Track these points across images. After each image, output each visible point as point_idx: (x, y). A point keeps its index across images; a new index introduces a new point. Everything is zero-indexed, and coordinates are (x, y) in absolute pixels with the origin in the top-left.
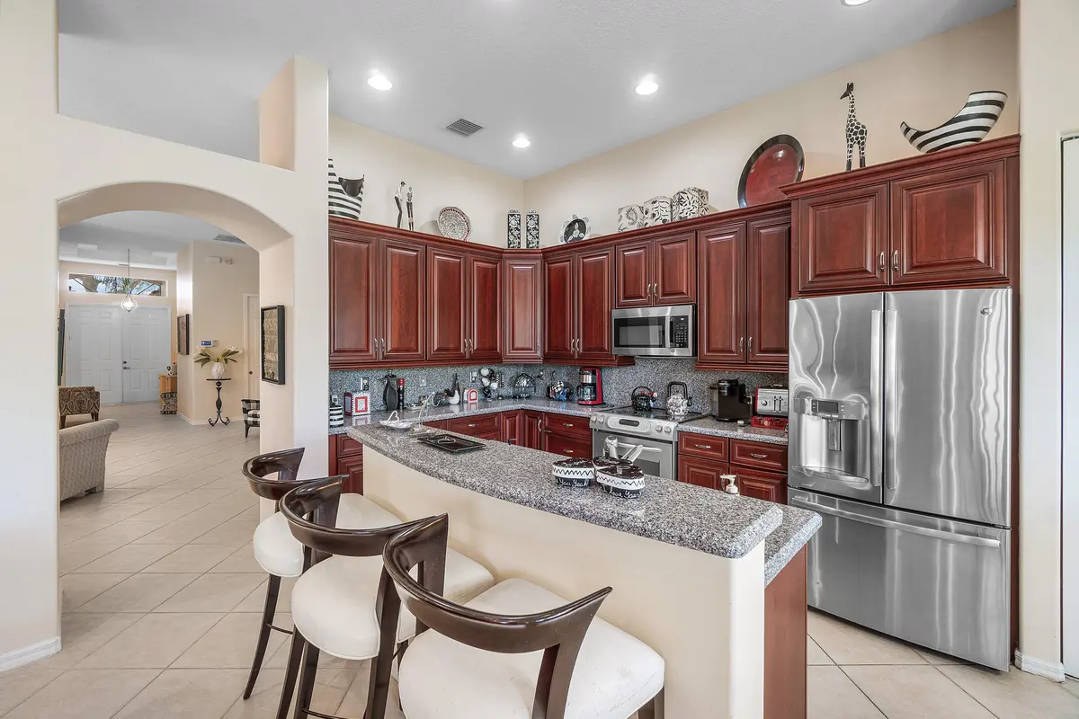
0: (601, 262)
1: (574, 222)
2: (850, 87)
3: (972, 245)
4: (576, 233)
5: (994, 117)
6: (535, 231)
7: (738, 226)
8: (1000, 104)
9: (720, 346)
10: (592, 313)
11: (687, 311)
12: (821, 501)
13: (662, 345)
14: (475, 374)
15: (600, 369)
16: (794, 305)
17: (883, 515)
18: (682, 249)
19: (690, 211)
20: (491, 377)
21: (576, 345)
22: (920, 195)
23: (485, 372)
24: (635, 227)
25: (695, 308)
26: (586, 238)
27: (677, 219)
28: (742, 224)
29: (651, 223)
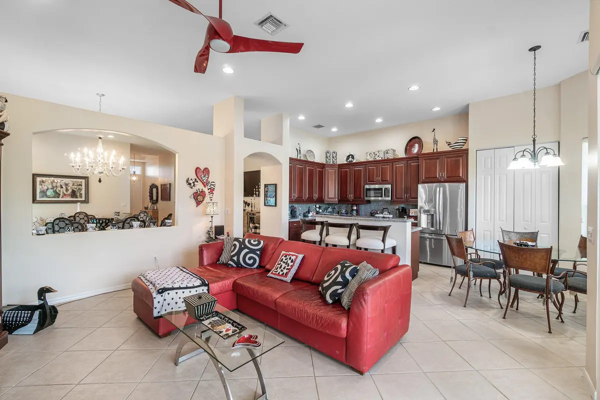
0: (361, 170)
1: (350, 155)
2: (434, 129)
3: (459, 173)
4: (350, 159)
5: (465, 143)
6: (335, 157)
7: (405, 162)
8: (466, 140)
9: (399, 197)
10: (357, 187)
11: (389, 186)
12: (429, 235)
13: (382, 197)
14: (314, 207)
15: (358, 204)
16: (420, 186)
17: (442, 236)
18: (388, 167)
19: (390, 156)
20: (320, 208)
21: (351, 196)
22: (449, 160)
23: (318, 206)
24: (372, 159)
25: (392, 185)
26: (354, 161)
27: (386, 158)
28: (406, 161)
29: (378, 159)
